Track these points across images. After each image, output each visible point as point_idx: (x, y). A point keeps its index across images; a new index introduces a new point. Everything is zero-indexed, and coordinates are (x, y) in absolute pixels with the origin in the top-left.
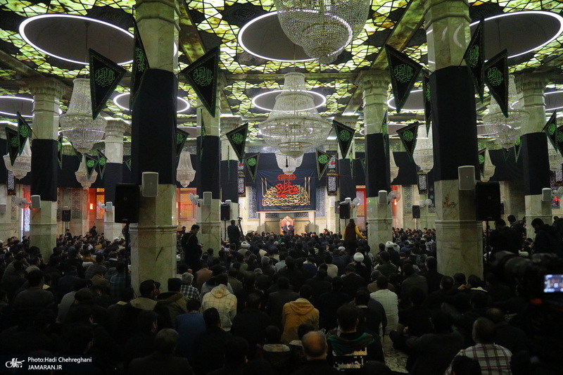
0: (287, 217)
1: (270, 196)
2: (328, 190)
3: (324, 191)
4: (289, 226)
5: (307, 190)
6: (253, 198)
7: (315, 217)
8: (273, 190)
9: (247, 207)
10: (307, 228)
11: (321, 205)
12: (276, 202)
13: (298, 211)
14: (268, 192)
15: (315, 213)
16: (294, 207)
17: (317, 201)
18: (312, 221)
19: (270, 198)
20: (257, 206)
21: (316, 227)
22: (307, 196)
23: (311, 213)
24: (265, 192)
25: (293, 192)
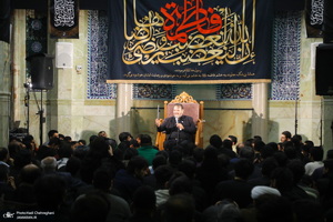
0: (184, 95)
1: (144, 39)
2: (308, 21)
3: (297, 26)
4: (181, 119)
5: (248, 23)
6: (101, 43)
7: (269, 97)
8: (154, 20)
9: (84, 65)
10: (248, 127)
11: (287, 65)
12: (160, 54)
13: (226, 82)
14: (141, 27)
15: (269, 87)
16: (211, 69)
17: (277, 53)
18: (260, 109)
19: (145, 42)
20: (110, 65)
21: (271, 125)
22: (247, 39)
23: (259, 88)
24: (132, 27)
25: (211, 27)
